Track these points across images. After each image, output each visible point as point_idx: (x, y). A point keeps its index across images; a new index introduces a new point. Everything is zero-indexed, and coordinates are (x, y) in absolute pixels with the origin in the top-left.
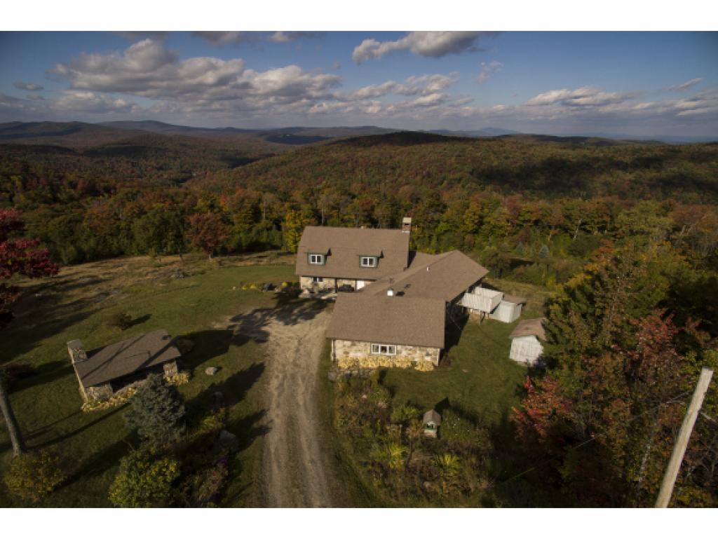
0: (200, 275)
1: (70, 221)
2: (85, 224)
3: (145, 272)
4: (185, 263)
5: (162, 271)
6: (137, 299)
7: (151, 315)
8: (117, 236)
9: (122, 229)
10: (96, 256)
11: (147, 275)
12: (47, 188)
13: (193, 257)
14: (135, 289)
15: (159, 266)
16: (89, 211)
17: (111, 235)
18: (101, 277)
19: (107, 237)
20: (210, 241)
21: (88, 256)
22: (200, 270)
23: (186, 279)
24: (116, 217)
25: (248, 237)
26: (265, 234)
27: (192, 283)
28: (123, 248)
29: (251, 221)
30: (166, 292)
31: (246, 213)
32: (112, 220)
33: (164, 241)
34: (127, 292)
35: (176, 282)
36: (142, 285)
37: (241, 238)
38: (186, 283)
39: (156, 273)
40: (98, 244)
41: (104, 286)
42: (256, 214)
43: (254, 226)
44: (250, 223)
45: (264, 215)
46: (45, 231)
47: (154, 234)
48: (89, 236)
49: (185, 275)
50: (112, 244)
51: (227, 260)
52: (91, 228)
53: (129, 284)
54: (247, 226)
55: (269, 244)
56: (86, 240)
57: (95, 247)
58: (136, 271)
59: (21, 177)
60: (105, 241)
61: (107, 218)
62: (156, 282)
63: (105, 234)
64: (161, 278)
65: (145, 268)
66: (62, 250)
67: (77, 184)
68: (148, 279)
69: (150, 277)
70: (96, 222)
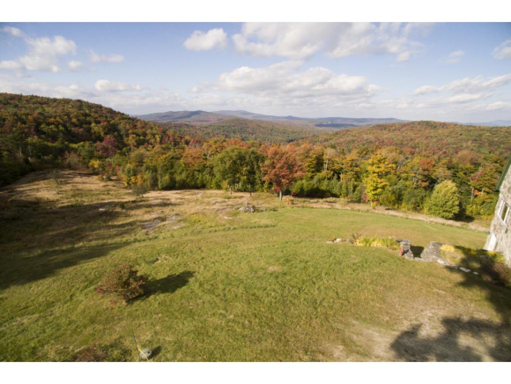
1: (173, 158)
2: (182, 161)
3: (214, 202)
5: (229, 203)
8: (203, 172)
9: (207, 167)
10: (184, 186)
11: (215, 204)
13: (260, 195)
14: (194, 218)
15: (229, 198)
16: (187, 152)
17: (199, 171)
19: (196, 173)
21: (177, 185)
23: (257, 214)
24: (204, 157)
25: (310, 184)
26: (326, 182)
28: (205, 182)
29: (313, 170)
30: (229, 229)
31: (311, 162)
32: (201, 160)
34: (184, 221)
35: (244, 216)
37: (303, 184)
39: (224, 204)
40: (188, 177)
41: (168, 210)
42: (319, 164)
43: (316, 175)
44: (313, 172)
45: (326, 166)
46: (155, 164)
48: (183, 170)
49: (256, 210)
50: (198, 178)
52: (185, 164)
53: (193, 211)
54: (310, 174)
55: (329, 191)
56: (180, 173)
57: (185, 179)
58: (206, 200)
59: (160, 136)
60: (193, 175)
61: (198, 158)
62: (221, 213)
63: (195, 170)
64: (228, 210)
65: (215, 198)
66: (159, 177)
67: (190, 142)
68: (214, 209)
69: (216, 207)
70: (190, 160)
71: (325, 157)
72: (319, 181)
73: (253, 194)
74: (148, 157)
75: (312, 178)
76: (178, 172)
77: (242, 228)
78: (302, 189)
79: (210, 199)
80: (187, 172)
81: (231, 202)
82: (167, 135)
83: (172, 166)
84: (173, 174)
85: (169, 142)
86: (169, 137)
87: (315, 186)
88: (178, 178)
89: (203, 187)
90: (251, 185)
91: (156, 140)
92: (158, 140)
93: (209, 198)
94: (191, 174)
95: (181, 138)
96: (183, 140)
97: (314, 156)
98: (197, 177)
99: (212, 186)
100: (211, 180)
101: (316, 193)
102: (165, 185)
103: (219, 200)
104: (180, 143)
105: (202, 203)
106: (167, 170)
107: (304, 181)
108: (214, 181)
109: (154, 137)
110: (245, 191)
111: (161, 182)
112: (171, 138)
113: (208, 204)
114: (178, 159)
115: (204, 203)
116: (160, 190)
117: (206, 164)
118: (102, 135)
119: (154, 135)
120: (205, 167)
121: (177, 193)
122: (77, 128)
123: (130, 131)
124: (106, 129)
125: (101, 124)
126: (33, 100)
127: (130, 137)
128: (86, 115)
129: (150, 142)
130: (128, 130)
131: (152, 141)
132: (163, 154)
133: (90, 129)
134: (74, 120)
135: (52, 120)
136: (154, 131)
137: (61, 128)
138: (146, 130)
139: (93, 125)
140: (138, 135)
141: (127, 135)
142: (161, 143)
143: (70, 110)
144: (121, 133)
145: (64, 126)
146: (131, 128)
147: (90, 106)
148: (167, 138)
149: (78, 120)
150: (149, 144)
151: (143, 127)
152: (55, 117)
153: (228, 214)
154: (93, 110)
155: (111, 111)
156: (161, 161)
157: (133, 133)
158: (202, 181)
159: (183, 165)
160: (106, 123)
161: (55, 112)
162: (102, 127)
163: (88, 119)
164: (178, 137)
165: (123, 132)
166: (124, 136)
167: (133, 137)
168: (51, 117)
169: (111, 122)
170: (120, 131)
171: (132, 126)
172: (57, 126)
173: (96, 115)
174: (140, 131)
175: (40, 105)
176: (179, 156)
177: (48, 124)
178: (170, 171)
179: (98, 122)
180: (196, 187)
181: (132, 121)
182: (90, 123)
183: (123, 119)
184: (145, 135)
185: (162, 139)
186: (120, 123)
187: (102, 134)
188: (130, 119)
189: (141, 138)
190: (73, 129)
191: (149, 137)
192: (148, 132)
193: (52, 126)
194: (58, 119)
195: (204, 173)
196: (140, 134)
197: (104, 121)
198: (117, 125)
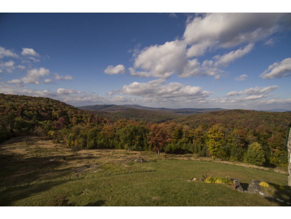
23: (145, 164)
25: (176, 146)
26: (185, 145)
29: (177, 137)
30: (128, 173)
31: (175, 133)
32: (113, 132)
37: (171, 146)
38: (145, 167)
39: (125, 158)
42: (180, 134)
43: (179, 140)
44: (177, 139)
45: (184, 135)
48: (102, 138)
54: (175, 140)
56: (100, 139)
57: (103, 143)
58: (115, 155)
59: (90, 118)
60: (108, 140)
61: (111, 131)
62: (124, 163)
63: (109, 138)
64: (128, 161)
65: (120, 154)
66: (88, 141)
67: (106, 122)
68: (119, 161)
70: (106, 132)
71: (183, 130)
72: (181, 144)
73: (142, 152)
74: (82, 130)
75: (176, 142)
76: (99, 138)
77: (136, 172)
78: (171, 149)
79: (117, 155)
80: (105, 139)
81: (129, 157)
83: (96, 135)
84: (96, 140)
85: (95, 122)
87: (179, 147)
88: (99, 142)
90: (141, 147)
91: (87, 120)
92: (89, 120)
93: (116, 154)
94: (106, 140)
95: (102, 119)
96: (103, 121)
97: (177, 129)
98: (110, 141)
99: (118, 147)
100: (118, 143)
101: (179, 151)
102: (91, 146)
103: (123, 155)
104: (101, 122)
105: (112, 157)
106: (93, 137)
107: (172, 144)
108: (120, 144)
109: (87, 118)
110: (138, 150)
111: (89, 144)
112: (96, 119)
113: (116, 157)
114: (100, 131)
115: (113, 157)
116: (88, 149)
117: (115, 134)
118: (58, 117)
119: (87, 117)
120: (115, 136)
121: (98, 151)
122: (44, 113)
123: (74, 115)
124: (60, 114)
125: (58, 111)
126: (23, 98)
127: (73, 119)
128: (50, 106)
129: (84, 121)
130: (72, 114)
131: (86, 121)
132: (91, 128)
133: (52, 113)
134: (43, 109)
135: (31, 108)
136: (87, 116)
137: (35, 112)
138: (83, 115)
139: (53, 111)
140: (78, 117)
141: (72, 117)
143: (42, 103)
144: (68, 116)
145: (37, 112)
146: (74, 114)
147: (53, 101)
148: (94, 119)
149: (46, 109)
150: (83, 122)
151: (81, 113)
152: (33, 107)
153: (127, 164)
154: (55, 103)
155: (64, 104)
156: (89, 132)
157: (75, 116)
158: (113, 144)
159: (102, 135)
161: (34, 104)
162: (58, 112)
163: (51, 108)
164: (100, 119)
165: (70, 115)
166: (70, 118)
167: (75, 119)
168: (30, 107)
169: (64, 110)
170: (68, 115)
171: (75, 112)
172: (33, 112)
173: (56, 106)
174: (79, 115)
175: (26, 100)
176: (100, 129)
177: (29, 111)
178: (94, 138)
179: (56, 110)
180: (109, 148)
181: (75, 110)
182: (52, 110)
183: (70, 108)
185: (91, 120)
186: (69, 110)
187: (58, 116)
188: (74, 108)
189: (80, 119)
190: (42, 113)
191: (84, 119)
192: (83, 116)
193: (31, 112)
194: (35, 108)
195: (114, 139)
196: (79, 117)
197: (60, 110)
198: (67, 111)
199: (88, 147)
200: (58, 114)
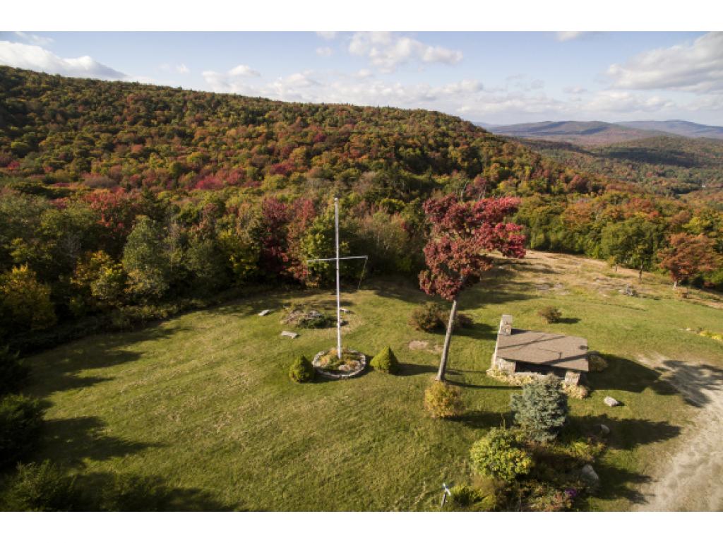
0: (652, 300)
1: (551, 212)
2: (562, 217)
3: (595, 278)
4: (641, 281)
5: (610, 282)
6: (574, 300)
7: (580, 320)
8: (585, 235)
9: (592, 230)
10: (558, 248)
11: (595, 280)
12: (546, 179)
13: (654, 278)
14: (577, 290)
15: (612, 276)
16: (570, 206)
17: (580, 232)
18: (554, 269)
19: (576, 234)
20: (684, 267)
21: (551, 246)
22: (655, 295)
23: (635, 299)
24: (592, 217)
27: (637, 305)
28: (585, 248)
30: (606, 304)
32: (587, 219)
33: (629, 253)
34: (569, 290)
35: (621, 298)
36: (586, 289)
38: (632, 303)
39: (606, 282)
40: (564, 238)
41: (552, 277)
46: (529, 216)
47: (622, 243)
48: (561, 229)
49: (635, 294)
51: (695, 294)
52: (565, 222)
53: (575, 283)
56: (556, 232)
57: (561, 240)
58: (588, 274)
59: (531, 168)
60: (572, 237)
61: (584, 217)
62: (601, 290)
63: (575, 231)
64: (608, 289)
65: (597, 273)
66: (533, 235)
67: (571, 179)
68: (594, 285)
69: (597, 283)
70: (572, 217)
76: (555, 229)
79: (592, 274)
80: (566, 232)
81: (613, 281)
82: (541, 167)
83: (548, 222)
84: (547, 231)
85: (542, 177)
86: (543, 171)
88: (553, 238)
89: (581, 252)
91: (524, 172)
92: (528, 172)
93: (590, 272)
94: (569, 235)
95: (560, 172)
96: (562, 177)
98: (577, 239)
99: (593, 254)
100: (595, 245)
102: (538, 244)
103: (601, 276)
104: (558, 181)
105: (582, 277)
106: (541, 225)
108: (597, 248)
109: (523, 168)
110: (636, 267)
111: (534, 240)
112: (546, 172)
113: (589, 278)
114: (558, 213)
115: (584, 277)
117: (592, 226)
118: (459, 162)
119: (523, 165)
120: (589, 228)
121: (551, 257)
122: (434, 152)
123: (494, 159)
124: (465, 154)
125: (460, 148)
126: (391, 115)
127: (492, 168)
128: (444, 135)
129: (516, 174)
130: (491, 157)
131: (520, 173)
132: (540, 205)
133: (447, 153)
134: (431, 141)
135: (410, 141)
136: (524, 160)
137: (418, 151)
138: (515, 159)
139: (451, 148)
140: (502, 165)
141: (489, 164)
142: (531, 177)
143: (427, 127)
144: (482, 161)
145: (421, 149)
146: (495, 155)
147: (446, 121)
148: (540, 172)
149: (436, 142)
150: (514, 177)
151: (510, 154)
152: (413, 139)
153: (608, 293)
154: (451, 125)
155: (471, 128)
156: (537, 213)
157: (496, 162)
158: (581, 246)
159: (563, 223)
160: (466, 147)
161: (413, 131)
162: (460, 151)
163: (446, 140)
164: (556, 170)
165: (484, 159)
166: (485, 165)
167: (496, 168)
168: (408, 138)
169: (472, 145)
170: (481, 158)
171: (496, 151)
172: (414, 151)
173: (455, 135)
174: (505, 159)
175: (397, 121)
176: (559, 210)
177: (407, 147)
178: (544, 227)
179: (456, 145)
180: (572, 252)
181: (497, 140)
182: (447, 145)
183: (486, 139)
184: (511, 164)
185: (532, 172)
186: (483, 146)
187: (459, 160)
188: (493, 139)
189: (506, 168)
190: (429, 153)
191: (516, 168)
192: (515, 161)
193: (410, 150)
194: (415, 140)
195: (587, 236)
196: (506, 162)
197: (464, 144)
198: (478, 148)
199: (532, 245)
200: (460, 154)
